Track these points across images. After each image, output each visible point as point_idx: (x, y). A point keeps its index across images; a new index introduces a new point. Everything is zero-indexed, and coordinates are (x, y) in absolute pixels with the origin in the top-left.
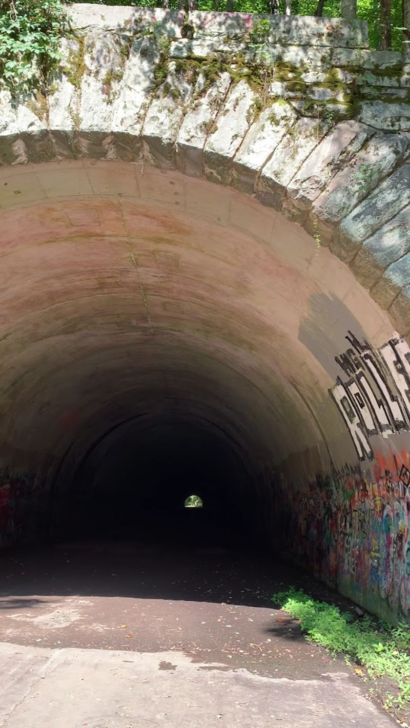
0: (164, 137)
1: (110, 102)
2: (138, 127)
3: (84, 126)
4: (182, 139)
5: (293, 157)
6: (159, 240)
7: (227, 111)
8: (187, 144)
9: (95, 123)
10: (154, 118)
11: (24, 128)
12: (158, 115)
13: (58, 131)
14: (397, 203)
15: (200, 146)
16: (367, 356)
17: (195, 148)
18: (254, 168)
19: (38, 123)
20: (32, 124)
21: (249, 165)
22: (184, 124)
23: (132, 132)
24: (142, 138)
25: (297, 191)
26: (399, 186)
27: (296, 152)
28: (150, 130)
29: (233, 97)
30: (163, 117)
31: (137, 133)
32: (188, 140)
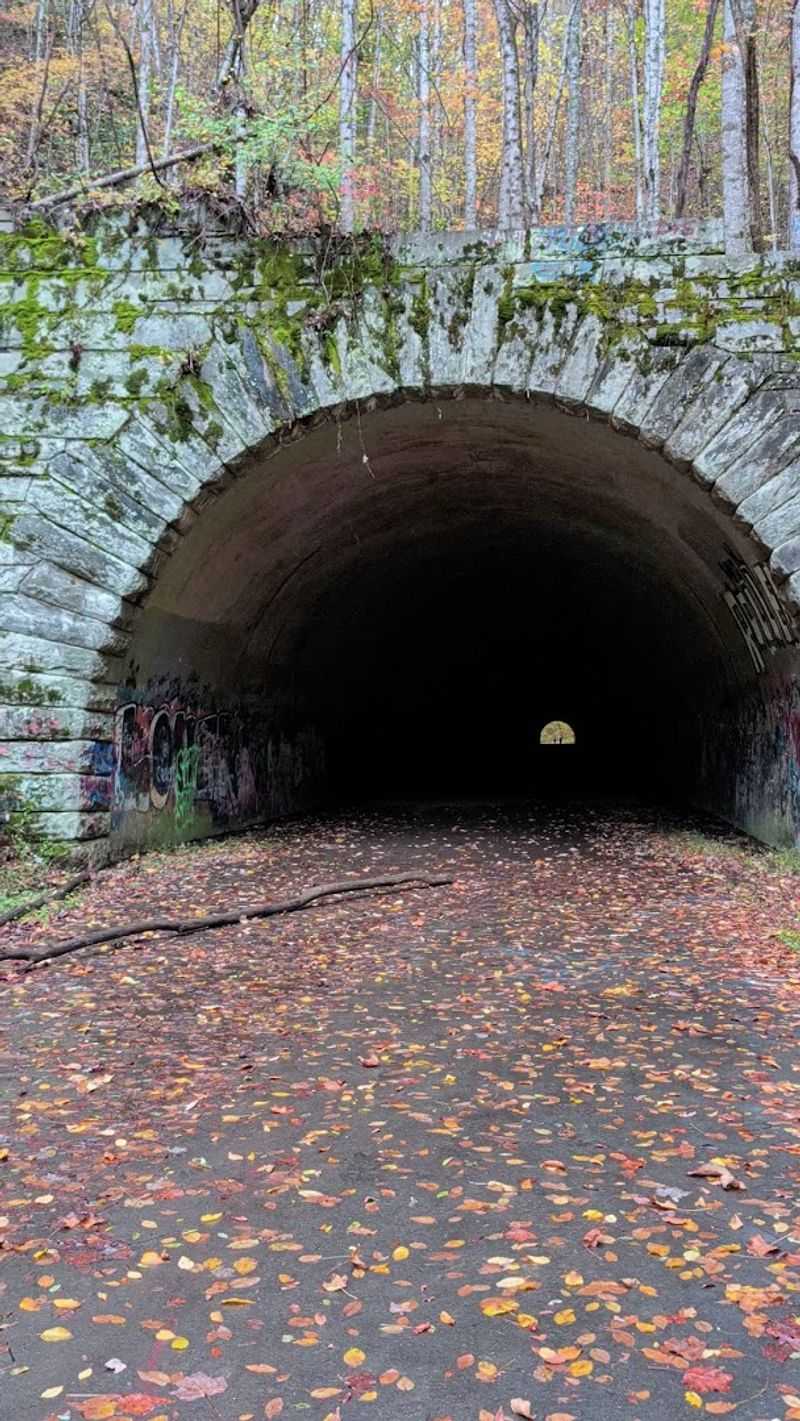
0: (516, 384)
1: (459, 350)
2: (488, 375)
3: (434, 381)
4: (533, 386)
5: (645, 395)
6: (506, 442)
7: (577, 349)
8: (538, 389)
9: (446, 376)
10: (504, 366)
11: (378, 389)
12: (508, 361)
13: (410, 387)
14: (750, 437)
15: (551, 391)
16: (744, 571)
17: (546, 393)
18: (605, 410)
19: (391, 381)
20: (385, 383)
21: (601, 408)
22: (534, 368)
23: (481, 382)
24: (493, 386)
25: (649, 431)
26: (751, 419)
27: (647, 388)
28: (501, 379)
29: (581, 332)
30: (512, 363)
31: (488, 383)
32: (540, 386)
